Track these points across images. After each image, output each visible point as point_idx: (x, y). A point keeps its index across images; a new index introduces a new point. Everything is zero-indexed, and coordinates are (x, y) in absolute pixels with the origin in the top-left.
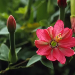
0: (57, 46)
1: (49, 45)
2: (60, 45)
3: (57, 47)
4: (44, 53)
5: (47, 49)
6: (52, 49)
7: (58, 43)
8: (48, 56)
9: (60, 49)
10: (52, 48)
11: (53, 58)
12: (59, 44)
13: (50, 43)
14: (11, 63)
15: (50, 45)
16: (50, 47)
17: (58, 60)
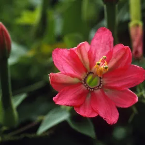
0: (100, 85)
1: (82, 83)
2: (107, 84)
3: (100, 87)
4: (71, 100)
5: (78, 93)
6: (90, 92)
7: (102, 80)
8: (79, 107)
9: (106, 91)
10: (89, 90)
11: (91, 111)
12: (104, 81)
13: (83, 80)
14: (5, 128)
15: (85, 83)
16: (83, 87)
17: (102, 115)
